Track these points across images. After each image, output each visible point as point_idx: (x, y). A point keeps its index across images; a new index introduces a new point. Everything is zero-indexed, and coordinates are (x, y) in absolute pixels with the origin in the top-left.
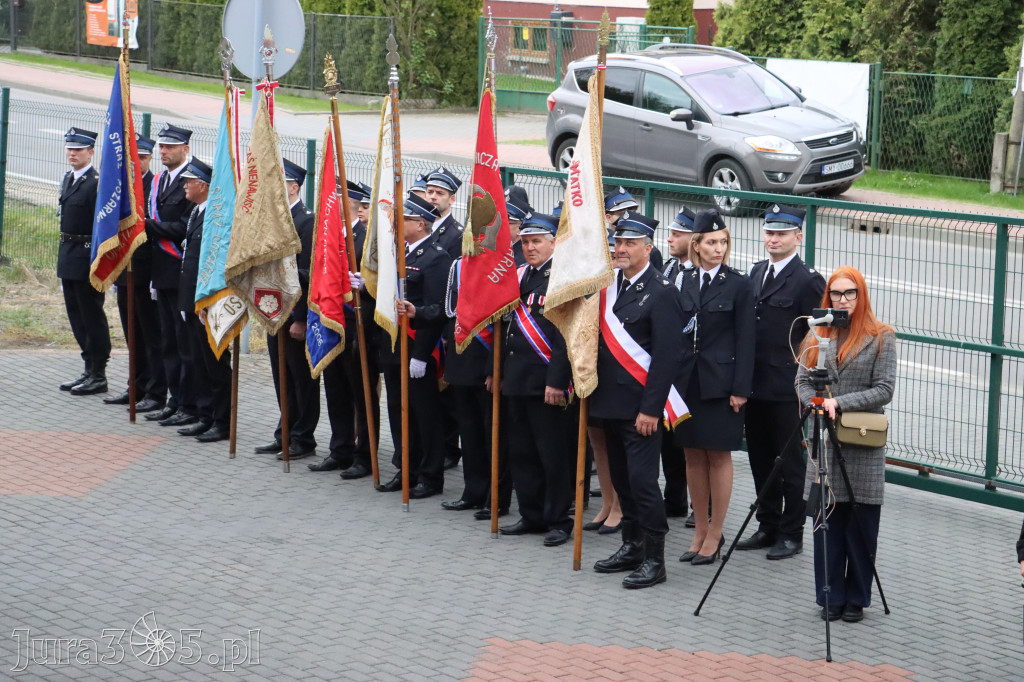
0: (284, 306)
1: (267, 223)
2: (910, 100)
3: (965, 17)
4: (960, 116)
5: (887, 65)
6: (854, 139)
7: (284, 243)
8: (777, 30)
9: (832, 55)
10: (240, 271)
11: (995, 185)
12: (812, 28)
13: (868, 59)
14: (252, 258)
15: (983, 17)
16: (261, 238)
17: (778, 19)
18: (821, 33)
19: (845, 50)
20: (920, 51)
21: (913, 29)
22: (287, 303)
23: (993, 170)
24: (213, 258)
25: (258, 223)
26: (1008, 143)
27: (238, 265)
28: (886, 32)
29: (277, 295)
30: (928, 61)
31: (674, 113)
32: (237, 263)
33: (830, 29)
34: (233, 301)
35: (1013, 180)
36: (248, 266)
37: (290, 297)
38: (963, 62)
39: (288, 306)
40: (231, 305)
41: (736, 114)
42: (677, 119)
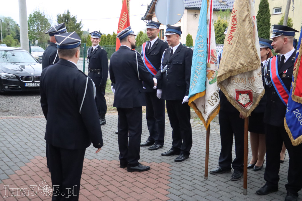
0: (253, 100)
1: (241, 50)
7: (250, 62)
10: (223, 79)
14: (231, 71)
16: (237, 59)
22: (256, 98)
24: (197, 75)
25: (235, 50)
27: (223, 75)
29: (249, 93)
32: (222, 73)
34: (212, 98)
36: (228, 76)
37: (257, 95)
39: (256, 100)
40: (211, 101)
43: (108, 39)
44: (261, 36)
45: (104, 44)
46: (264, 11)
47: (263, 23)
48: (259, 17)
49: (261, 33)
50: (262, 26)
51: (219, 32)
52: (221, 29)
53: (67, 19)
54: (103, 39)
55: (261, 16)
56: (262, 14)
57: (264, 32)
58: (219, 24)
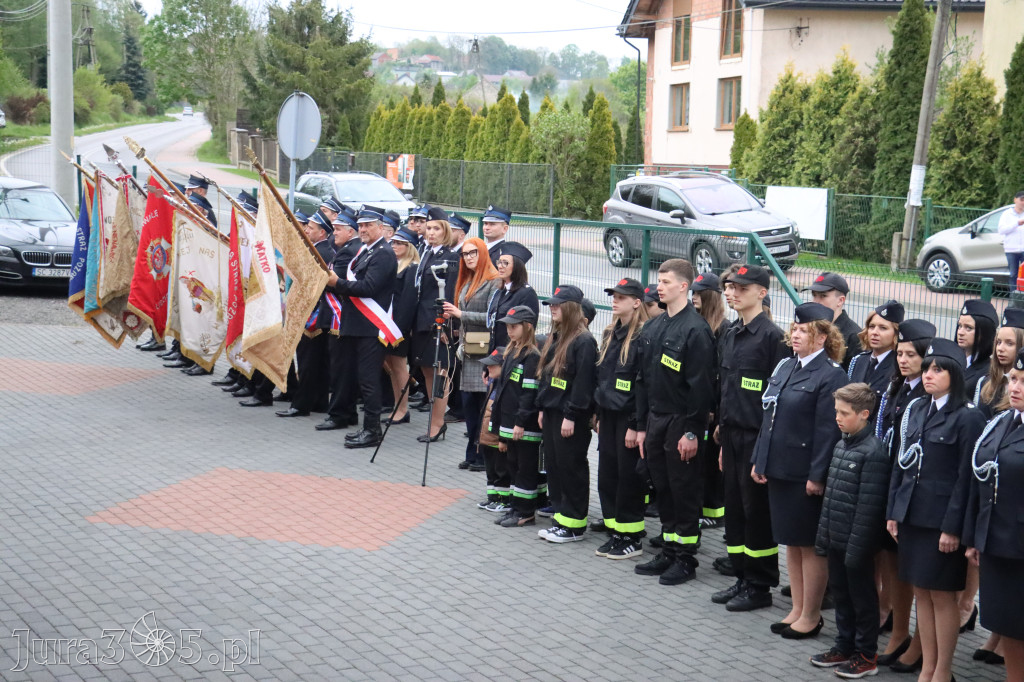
2: (856, 214)
3: (890, 159)
4: (885, 224)
5: (841, 190)
6: (791, 232)
8: (780, 169)
9: (809, 184)
11: (894, 266)
12: (798, 167)
13: (829, 186)
15: (901, 159)
17: (780, 162)
18: (803, 170)
19: (817, 181)
20: (863, 182)
21: (859, 167)
23: (892, 257)
26: (901, 239)
28: (841, 169)
30: (868, 188)
31: (672, 213)
33: (808, 168)
35: (905, 263)
38: (888, 189)
41: (713, 214)
42: (674, 217)
43: (440, 127)
44: (893, 142)
45: (426, 142)
46: (905, 52)
47: (903, 94)
48: (891, 72)
49: (895, 133)
50: (897, 104)
51: (782, 120)
52: (791, 109)
53: (310, 27)
54: (424, 122)
55: (897, 71)
56: (899, 64)
57: (903, 126)
58: (784, 90)
